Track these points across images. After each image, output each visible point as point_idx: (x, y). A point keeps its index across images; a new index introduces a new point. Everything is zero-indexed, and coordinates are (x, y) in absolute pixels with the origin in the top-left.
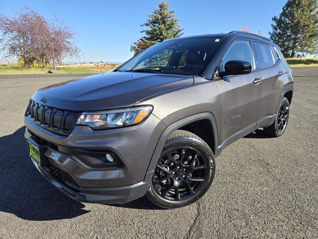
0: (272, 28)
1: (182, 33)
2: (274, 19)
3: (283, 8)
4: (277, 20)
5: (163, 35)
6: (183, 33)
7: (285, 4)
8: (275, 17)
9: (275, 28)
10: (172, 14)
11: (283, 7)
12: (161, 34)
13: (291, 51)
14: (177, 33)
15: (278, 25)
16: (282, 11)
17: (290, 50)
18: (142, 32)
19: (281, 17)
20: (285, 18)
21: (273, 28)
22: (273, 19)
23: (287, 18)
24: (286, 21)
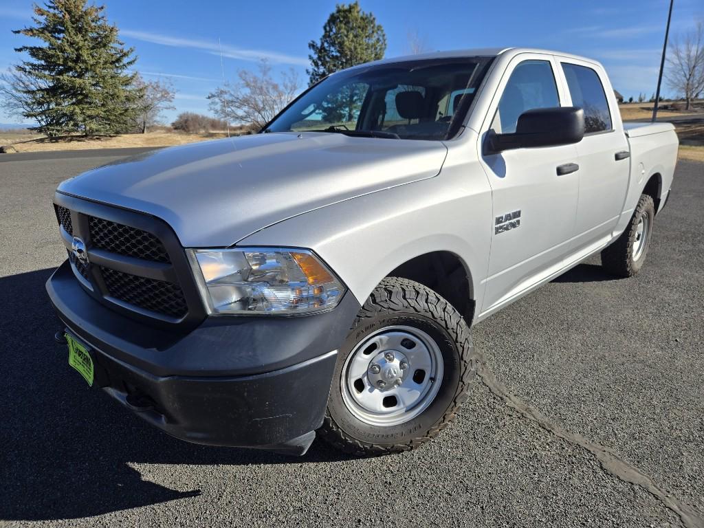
0: (310, 62)
1: (132, 59)
2: (312, 46)
3: (325, 28)
4: (317, 48)
5: (84, 62)
6: (134, 61)
7: (326, 21)
8: (313, 42)
9: (316, 65)
10: (100, 14)
11: (324, 25)
12: (78, 59)
13: (347, 109)
14: (118, 60)
15: (319, 58)
16: (323, 32)
17: (345, 107)
18: (20, 50)
19: (323, 44)
20: (330, 46)
21: (313, 64)
22: (309, 46)
23: (333, 46)
24: (332, 51)
